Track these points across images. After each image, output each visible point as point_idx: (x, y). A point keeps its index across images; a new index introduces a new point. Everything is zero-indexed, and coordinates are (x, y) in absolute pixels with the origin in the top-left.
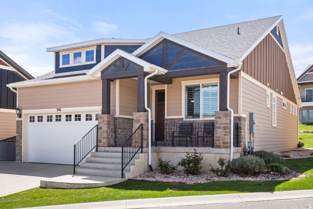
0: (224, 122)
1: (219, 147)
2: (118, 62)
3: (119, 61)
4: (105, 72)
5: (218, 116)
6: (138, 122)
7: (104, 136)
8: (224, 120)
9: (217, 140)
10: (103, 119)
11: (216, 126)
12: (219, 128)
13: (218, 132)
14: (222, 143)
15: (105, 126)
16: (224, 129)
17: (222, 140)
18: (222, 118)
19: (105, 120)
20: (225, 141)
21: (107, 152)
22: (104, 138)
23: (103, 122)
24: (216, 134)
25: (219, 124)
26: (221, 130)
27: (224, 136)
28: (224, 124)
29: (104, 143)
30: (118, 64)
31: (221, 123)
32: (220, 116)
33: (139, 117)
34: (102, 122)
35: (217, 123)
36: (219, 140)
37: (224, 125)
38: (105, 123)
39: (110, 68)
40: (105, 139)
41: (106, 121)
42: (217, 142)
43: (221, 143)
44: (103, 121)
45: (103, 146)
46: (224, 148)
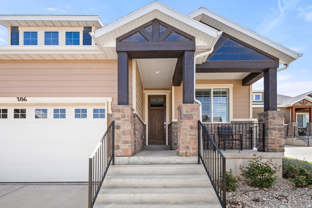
0: (279, 123)
1: (274, 151)
2: (148, 27)
3: (151, 26)
4: (124, 41)
5: (272, 116)
6: (190, 118)
7: (126, 140)
8: (279, 120)
9: (272, 143)
10: (123, 113)
11: (271, 127)
12: (274, 129)
13: (273, 134)
14: (278, 146)
15: (128, 123)
16: (279, 130)
17: (278, 143)
18: (276, 119)
19: (127, 114)
20: (281, 144)
21: (134, 164)
22: (125, 142)
23: (122, 117)
24: (271, 136)
25: (273, 125)
26: (276, 132)
27: (279, 139)
28: (279, 125)
29: (126, 150)
30: (149, 30)
31: (275, 125)
32: (274, 116)
33: (192, 111)
34: (120, 117)
35: (271, 124)
36: (274, 144)
37: (279, 127)
38: (126, 119)
39: (133, 36)
40: (128, 145)
41: (128, 116)
42: (272, 145)
43: (276, 147)
44: (124, 116)
45: (123, 155)
46: (279, 152)
